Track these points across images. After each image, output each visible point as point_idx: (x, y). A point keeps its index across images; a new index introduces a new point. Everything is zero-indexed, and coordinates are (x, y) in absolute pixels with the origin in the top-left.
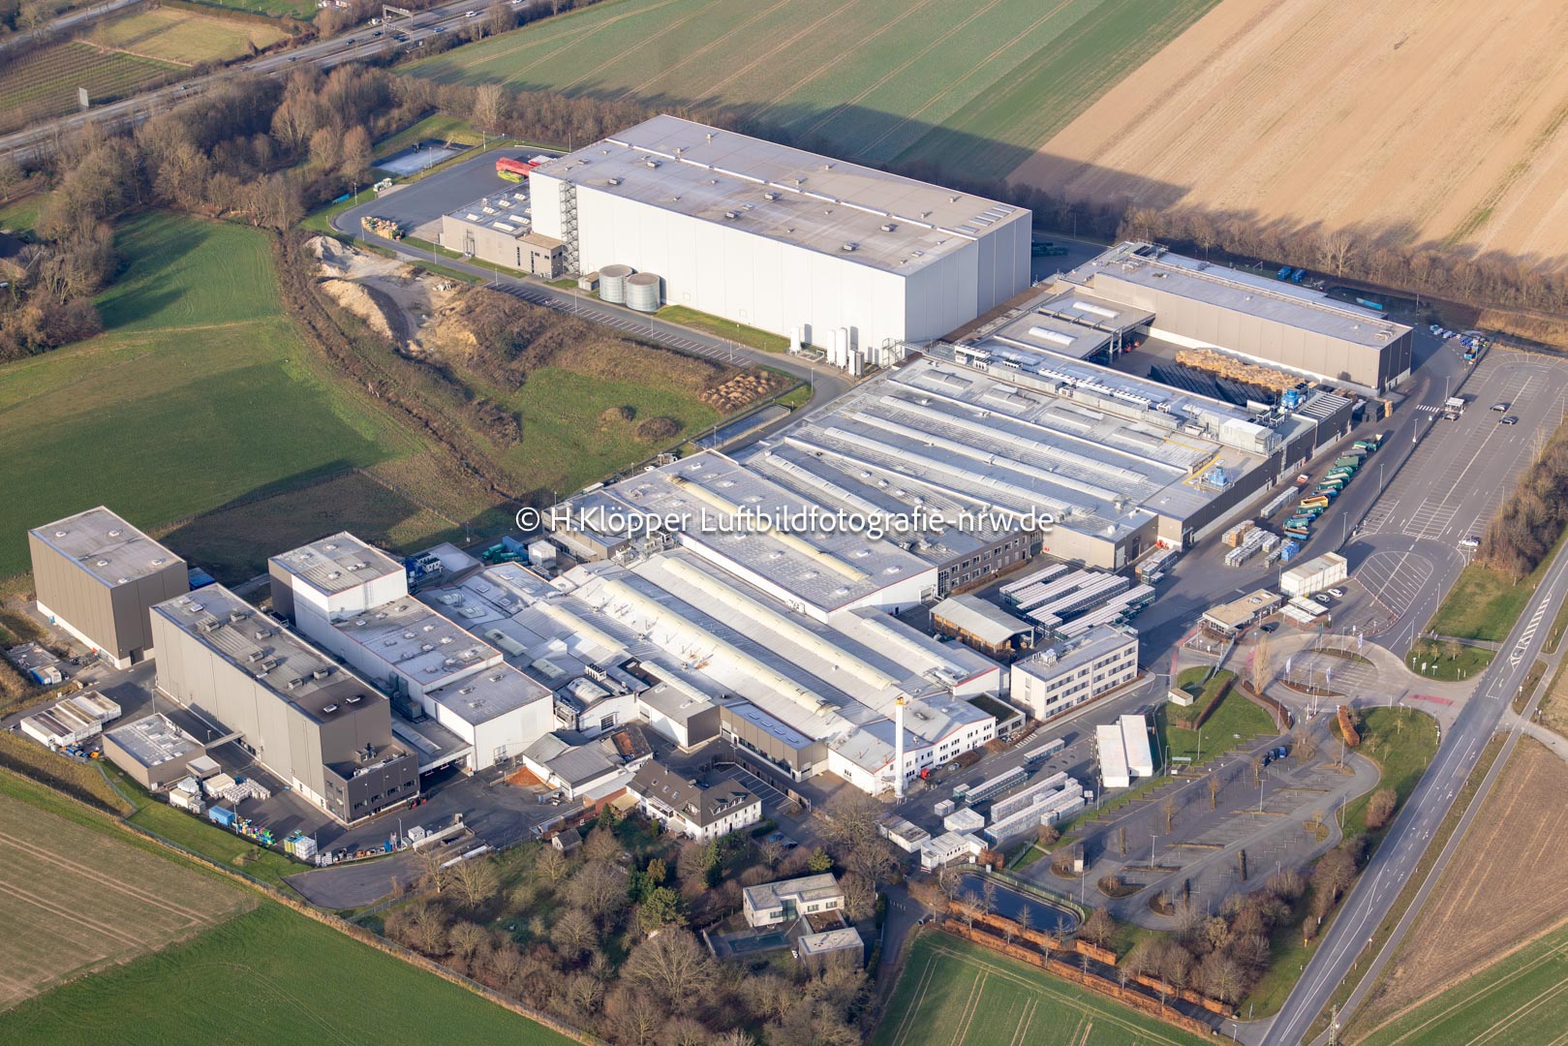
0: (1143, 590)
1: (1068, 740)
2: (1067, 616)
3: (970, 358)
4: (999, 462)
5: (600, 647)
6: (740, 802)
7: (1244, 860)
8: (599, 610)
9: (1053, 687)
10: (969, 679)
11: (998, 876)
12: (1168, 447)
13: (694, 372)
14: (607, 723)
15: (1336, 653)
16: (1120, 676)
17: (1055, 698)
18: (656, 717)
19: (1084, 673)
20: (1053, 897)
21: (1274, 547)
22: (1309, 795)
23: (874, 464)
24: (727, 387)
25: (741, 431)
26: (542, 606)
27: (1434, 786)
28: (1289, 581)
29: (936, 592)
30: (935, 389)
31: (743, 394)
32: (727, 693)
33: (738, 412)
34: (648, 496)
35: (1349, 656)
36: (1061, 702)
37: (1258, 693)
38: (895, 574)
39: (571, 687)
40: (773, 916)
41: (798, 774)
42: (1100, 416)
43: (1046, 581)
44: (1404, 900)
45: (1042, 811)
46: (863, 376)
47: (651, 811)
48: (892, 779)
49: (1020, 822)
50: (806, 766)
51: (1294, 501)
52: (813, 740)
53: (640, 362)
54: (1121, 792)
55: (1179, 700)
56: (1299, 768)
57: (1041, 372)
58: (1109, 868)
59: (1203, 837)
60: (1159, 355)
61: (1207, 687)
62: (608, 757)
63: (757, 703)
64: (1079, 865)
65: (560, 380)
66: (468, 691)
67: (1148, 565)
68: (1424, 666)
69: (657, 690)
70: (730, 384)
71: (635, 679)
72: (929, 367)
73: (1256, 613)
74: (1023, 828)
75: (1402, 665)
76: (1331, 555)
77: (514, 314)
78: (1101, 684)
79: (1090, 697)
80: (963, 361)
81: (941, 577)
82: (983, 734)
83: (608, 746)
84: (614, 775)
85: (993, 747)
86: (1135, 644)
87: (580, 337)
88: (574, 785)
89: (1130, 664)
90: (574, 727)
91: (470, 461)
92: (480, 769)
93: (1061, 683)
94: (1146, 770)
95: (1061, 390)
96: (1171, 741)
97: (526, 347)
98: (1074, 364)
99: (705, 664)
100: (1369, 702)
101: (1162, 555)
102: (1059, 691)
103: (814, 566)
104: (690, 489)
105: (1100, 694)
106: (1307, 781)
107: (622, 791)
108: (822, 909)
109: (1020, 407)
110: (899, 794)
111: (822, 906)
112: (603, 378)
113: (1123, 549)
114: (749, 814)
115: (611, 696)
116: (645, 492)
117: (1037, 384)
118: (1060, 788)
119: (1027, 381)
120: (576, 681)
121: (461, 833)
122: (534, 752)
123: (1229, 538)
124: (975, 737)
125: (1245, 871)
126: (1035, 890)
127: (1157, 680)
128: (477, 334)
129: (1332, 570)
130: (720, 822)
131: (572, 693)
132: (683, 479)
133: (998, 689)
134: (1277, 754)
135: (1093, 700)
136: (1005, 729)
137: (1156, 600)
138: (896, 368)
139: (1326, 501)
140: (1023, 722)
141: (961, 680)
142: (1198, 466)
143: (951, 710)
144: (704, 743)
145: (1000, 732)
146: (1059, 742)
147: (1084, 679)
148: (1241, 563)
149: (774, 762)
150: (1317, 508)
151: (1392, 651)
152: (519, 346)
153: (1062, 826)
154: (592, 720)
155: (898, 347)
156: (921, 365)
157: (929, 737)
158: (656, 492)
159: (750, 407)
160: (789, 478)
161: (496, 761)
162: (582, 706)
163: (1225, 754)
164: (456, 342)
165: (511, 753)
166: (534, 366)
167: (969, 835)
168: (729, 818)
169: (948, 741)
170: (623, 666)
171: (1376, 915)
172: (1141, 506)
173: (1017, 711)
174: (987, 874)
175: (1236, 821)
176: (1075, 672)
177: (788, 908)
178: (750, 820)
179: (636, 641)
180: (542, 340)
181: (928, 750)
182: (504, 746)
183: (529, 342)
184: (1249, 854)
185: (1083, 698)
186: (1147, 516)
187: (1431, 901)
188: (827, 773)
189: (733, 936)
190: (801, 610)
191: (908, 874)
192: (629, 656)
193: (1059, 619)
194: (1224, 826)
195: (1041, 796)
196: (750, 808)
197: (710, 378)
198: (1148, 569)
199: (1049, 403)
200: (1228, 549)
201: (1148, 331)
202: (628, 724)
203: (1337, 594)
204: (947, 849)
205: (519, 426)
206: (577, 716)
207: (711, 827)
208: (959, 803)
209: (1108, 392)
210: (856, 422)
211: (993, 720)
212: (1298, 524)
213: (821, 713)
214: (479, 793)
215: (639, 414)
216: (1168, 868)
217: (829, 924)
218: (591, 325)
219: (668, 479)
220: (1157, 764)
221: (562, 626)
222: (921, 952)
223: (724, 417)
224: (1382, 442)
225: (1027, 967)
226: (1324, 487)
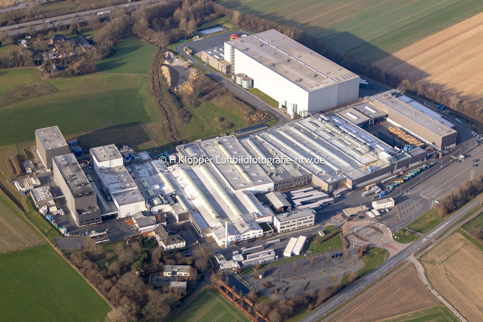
0: (332, 199)
1: (281, 241)
2: (304, 203)
3: (323, 119)
4: (313, 153)
5: (168, 189)
6: (179, 241)
7: (308, 284)
8: (175, 178)
9: (283, 224)
10: (262, 217)
11: (237, 275)
12: (363, 157)
13: (247, 110)
14: (160, 211)
15: (374, 228)
16: (308, 224)
17: (284, 227)
18: (173, 212)
19: (294, 221)
20: (248, 284)
21: (378, 193)
22: (339, 269)
23: (276, 147)
24: (253, 116)
26: (160, 174)
27: (375, 273)
28: (374, 204)
29: (273, 189)
30: (308, 127)
31: (256, 119)
32: (195, 209)
33: (252, 125)
34: (208, 147)
35: (378, 230)
36: (286, 228)
37: (344, 236)
38: (261, 182)
39: (153, 199)
40: (168, 274)
41: (202, 236)
42: (349, 144)
43: (305, 192)
44: (343, 305)
45: (260, 259)
46: (295, 119)
47: (157, 238)
48: (224, 242)
49: (252, 261)
50: (205, 234)
51: (393, 179)
52: (209, 226)
53: (234, 104)
54: (288, 258)
55: (321, 234)
56: (342, 260)
57: (340, 127)
58: (270, 279)
59: (301, 275)
60: (385, 127)
61: (331, 232)
62: (153, 221)
63: (201, 213)
64: (261, 277)
65: (209, 106)
66: (123, 196)
68: (396, 237)
69: (177, 204)
70: (255, 115)
71: (172, 200)
72: (311, 120)
73: (358, 212)
74: (253, 263)
75: (391, 236)
76: (391, 199)
77: (207, 84)
78: (300, 225)
79: (296, 228)
80: (320, 119)
81: (275, 185)
82: (258, 234)
83: (154, 218)
84: (154, 226)
85: (260, 238)
86: (313, 216)
87: (223, 94)
88: (140, 227)
89: (311, 221)
90: (149, 211)
91: (171, 127)
92: (121, 217)
93: (286, 223)
94: (297, 253)
95: (342, 134)
96: (311, 246)
97: (206, 94)
98: (354, 126)
99: (194, 199)
100: (375, 245)
101: (344, 189)
102: (285, 225)
103: (240, 176)
104: (220, 146)
105: (300, 228)
106: (341, 265)
107: (152, 231)
108: (183, 275)
109: (328, 137)
110: (226, 247)
111: (183, 274)
112: (222, 107)
113: (332, 186)
114: (182, 245)
115: (163, 204)
116: (207, 145)
117: (337, 131)
118: (270, 253)
119: (334, 129)
120: (155, 198)
121: (105, 235)
122: (135, 216)
123: (367, 188)
124: (255, 234)
125: (306, 288)
126: (245, 281)
127: (320, 226)
128: (193, 89)
129: (389, 203)
130: (171, 245)
131: (153, 201)
132: (220, 143)
133: (271, 221)
134: (337, 256)
135: (297, 230)
136: (266, 233)
137: (334, 203)
138: (303, 118)
139: (403, 181)
140: (273, 232)
141: (259, 216)
142: (367, 164)
143: (251, 225)
144: (184, 222)
145: (264, 234)
146: (279, 240)
147: (294, 223)
148: (366, 196)
149: (198, 231)
150: (399, 183)
151: (391, 231)
152: (204, 94)
153: (264, 265)
154: (155, 209)
155: (306, 113)
156: (309, 119)
157: (241, 232)
158: (210, 146)
159: (257, 123)
160: (250, 148)
161: (126, 216)
162: (153, 205)
163: (324, 252)
164: (188, 90)
165: (131, 215)
166: (205, 101)
167: (236, 262)
168: (174, 245)
169: (246, 234)
170: (171, 196)
171: (333, 307)
172: (344, 174)
173: (272, 229)
174: (235, 274)
175: (313, 272)
176: (291, 221)
177: (174, 273)
179: (180, 189)
180: (211, 93)
181: (239, 236)
182: (129, 213)
184: (311, 282)
185: (294, 228)
186: (344, 177)
187: (351, 307)
188: (211, 237)
189: (158, 277)
190: (229, 188)
191: (213, 270)
192: (174, 193)
193: (301, 204)
194: (309, 273)
195: (262, 255)
196: (182, 243)
197: (250, 113)
198: (336, 193)
199: (339, 137)
200: (366, 190)
202: (167, 212)
203: (387, 210)
204: (227, 265)
205: (190, 119)
206: (150, 208)
207: (168, 246)
208: (240, 252)
209: (355, 137)
210: (279, 134)
211: (262, 231)
212: (390, 187)
213: (215, 219)
214: (117, 224)
215: (225, 121)
216: (286, 282)
217: (183, 280)
218: (227, 91)
219: (216, 142)
220: (301, 253)
221: (163, 181)
222: (205, 292)
223: (247, 125)
224: (432, 165)
225: (229, 302)
226: (405, 177)
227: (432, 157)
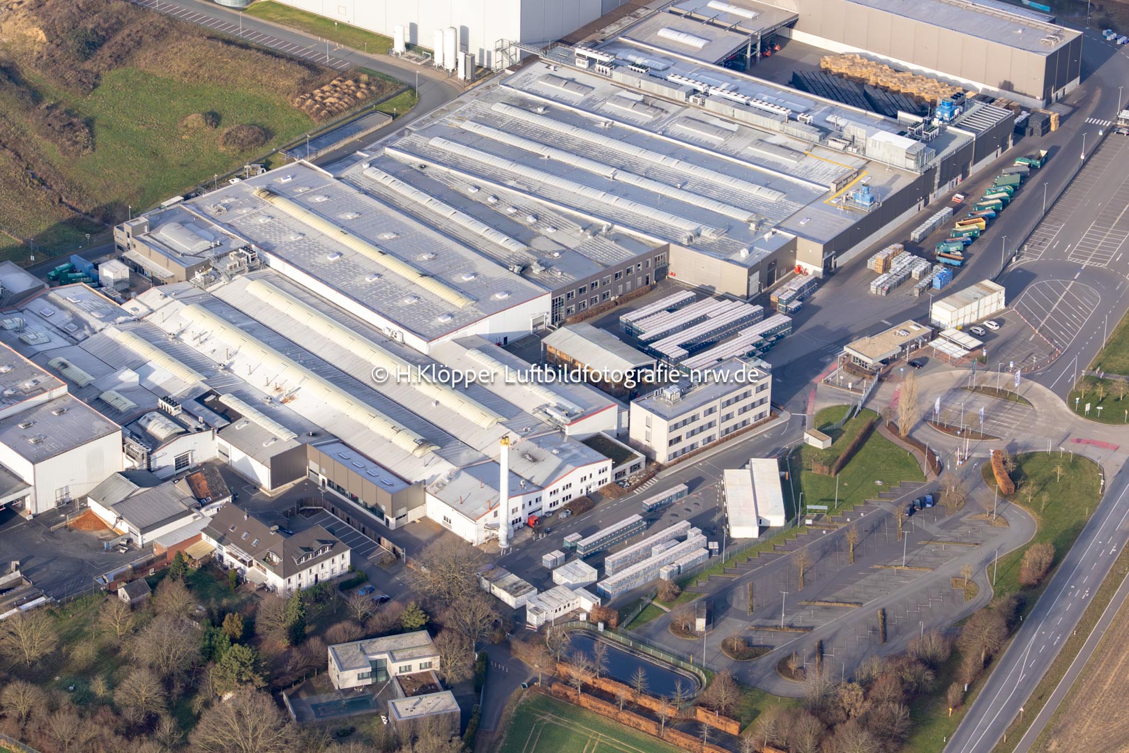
0: (778, 320)
1: (692, 485)
2: (693, 348)
3: (592, 61)
4: (623, 177)
5: (175, 378)
6: (327, 550)
7: (884, 620)
8: (176, 337)
9: (676, 427)
10: (583, 416)
11: (611, 635)
12: (810, 162)
13: (287, 75)
14: (181, 462)
15: (991, 391)
16: (751, 415)
17: (679, 439)
18: (236, 456)
19: (711, 411)
20: (672, 660)
21: (924, 274)
22: (956, 548)
23: (483, 178)
24: (323, 92)
25: (337, 141)
26: (112, 332)
27: (1096, 540)
28: (941, 312)
29: (549, 320)
30: (552, 96)
31: (340, 99)
32: (316, 430)
33: (334, 120)
34: (232, 212)
35: (1005, 396)
36: (686, 443)
37: (903, 435)
38: (504, 301)
39: (142, 422)
40: (361, 677)
41: (392, 521)
42: (734, 128)
43: (671, 310)
44: (1060, 668)
45: (661, 564)
46: (473, 81)
47: (228, 559)
48: (495, 527)
49: (637, 575)
50: (401, 512)
51: (948, 223)
52: (409, 483)
53: (227, 63)
54: (749, 543)
55: (816, 442)
56: (947, 518)
57: (670, 78)
58: (734, 628)
59: (840, 594)
60: (801, 60)
61: (848, 428)
62: (182, 499)
63: (348, 442)
64: (701, 624)
66: (27, 426)
67: (784, 293)
68: (1088, 407)
69: (238, 426)
70: (326, 88)
71: (213, 414)
72: (548, 71)
73: (903, 346)
74: (639, 583)
75: (1063, 406)
76: (988, 283)
77: (89, 9)
78: (729, 424)
79: (717, 438)
80: (583, 64)
81: (556, 304)
82: (598, 478)
83: (182, 488)
84: (188, 520)
85: (608, 493)
86: (768, 380)
87: (162, 34)
88: (144, 530)
89: (762, 402)
90: (145, 467)
91: (36, 170)
92: (40, 511)
93: (685, 423)
94: (777, 519)
95: (692, 98)
96: (806, 488)
97: (101, 45)
98: (707, 69)
99: (292, 398)
100: (1026, 447)
101: (801, 281)
102: (683, 431)
103: (415, 290)
104: (279, 204)
105: (728, 435)
106: (955, 533)
107: (198, 538)
108: (416, 670)
109: (646, 116)
110: (503, 544)
111: (416, 667)
112: (186, 80)
113: (757, 274)
114: (338, 564)
115: (187, 432)
116: (228, 207)
117: (666, 91)
118: (682, 539)
119: (655, 88)
120: (147, 415)
121: (18, 583)
122: (100, 494)
123: (875, 263)
124: (588, 481)
125: (885, 633)
126: (651, 651)
127: (793, 418)
128: (47, 30)
129: (988, 300)
130: (304, 573)
131: (144, 429)
132: (271, 193)
133: (615, 428)
134: (923, 505)
135: (721, 442)
136: (623, 473)
137: (793, 332)
138: (510, 72)
139: (984, 223)
140: (643, 465)
141: (574, 418)
142: (841, 183)
143: (562, 451)
144: (289, 486)
145: (617, 475)
146: (683, 487)
147: (710, 418)
148: (888, 291)
149: (366, 507)
150: (973, 230)
151: (1053, 390)
152: (94, 43)
153: (682, 581)
154: (165, 458)
155: (513, 49)
156: (537, 69)
157: (538, 480)
158: (241, 207)
159: (348, 114)
160: (388, 192)
161: (58, 504)
162: (154, 443)
163: (866, 503)
164: (24, 39)
165: (74, 495)
166: (110, 67)
167: (580, 590)
168: (314, 569)
169: (558, 485)
170: (201, 400)
171: (1028, 682)
172: (778, 227)
173: (636, 452)
174: (599, 633)
175: (875, 576)
176: (700, 411)
177: (378, 669)
178: (338, 571)
179: (216, 371)
181: (537, 495)
182: (67, 487)
183: (104, 40)
184: (890, 613)
185: (709, 439)
186: (785, 238)
187: (1091, 668)
188: (425, 519)
189: (315, 700)
190: (399, 339)
191: (512, 632)
192: (207, 388)
193: (684, 352)
194: (862, 582)
195: (660, 547)
196: (338, 558)
197: (306, 81)
198: (784, 298)
199: (679, 112)
200: (874, 275)
201: (790, 34)
202: (204, 464)
203: (993, 326)
204: (555, 605)
205: (92, 134)
206: (149, 454)
207: (294, 578)
208: (570, 554)
209: (744, 101)
210: (464, 132)
211: (609, 463)
212: (952, 249)
213: (419, 453)
214: (39, 538)
215: (226, 121)
216: (799, 628)
217: (423, 686)
218: (172, 21)
219: (255, 193)
220: (790, 513)
221: (134, 355)
222: (524, 719)
223: (319, 125)
224: (1047, 158)
225: (641, 736)
226: (982, 208)
227: (1028, 130)
